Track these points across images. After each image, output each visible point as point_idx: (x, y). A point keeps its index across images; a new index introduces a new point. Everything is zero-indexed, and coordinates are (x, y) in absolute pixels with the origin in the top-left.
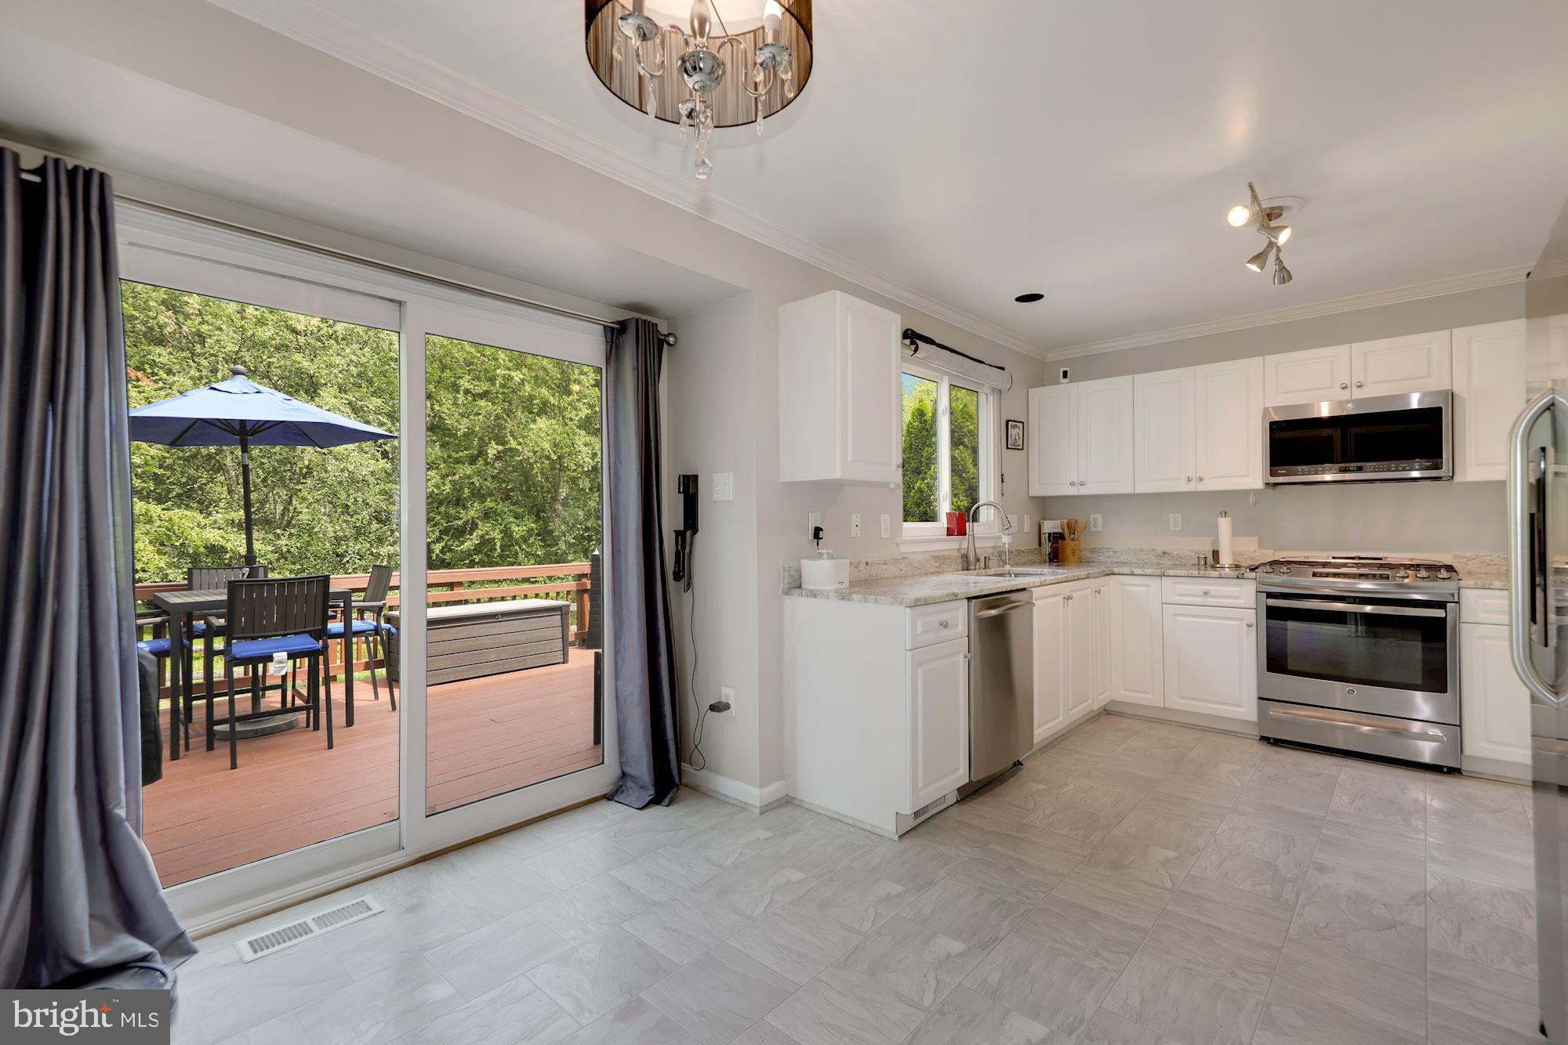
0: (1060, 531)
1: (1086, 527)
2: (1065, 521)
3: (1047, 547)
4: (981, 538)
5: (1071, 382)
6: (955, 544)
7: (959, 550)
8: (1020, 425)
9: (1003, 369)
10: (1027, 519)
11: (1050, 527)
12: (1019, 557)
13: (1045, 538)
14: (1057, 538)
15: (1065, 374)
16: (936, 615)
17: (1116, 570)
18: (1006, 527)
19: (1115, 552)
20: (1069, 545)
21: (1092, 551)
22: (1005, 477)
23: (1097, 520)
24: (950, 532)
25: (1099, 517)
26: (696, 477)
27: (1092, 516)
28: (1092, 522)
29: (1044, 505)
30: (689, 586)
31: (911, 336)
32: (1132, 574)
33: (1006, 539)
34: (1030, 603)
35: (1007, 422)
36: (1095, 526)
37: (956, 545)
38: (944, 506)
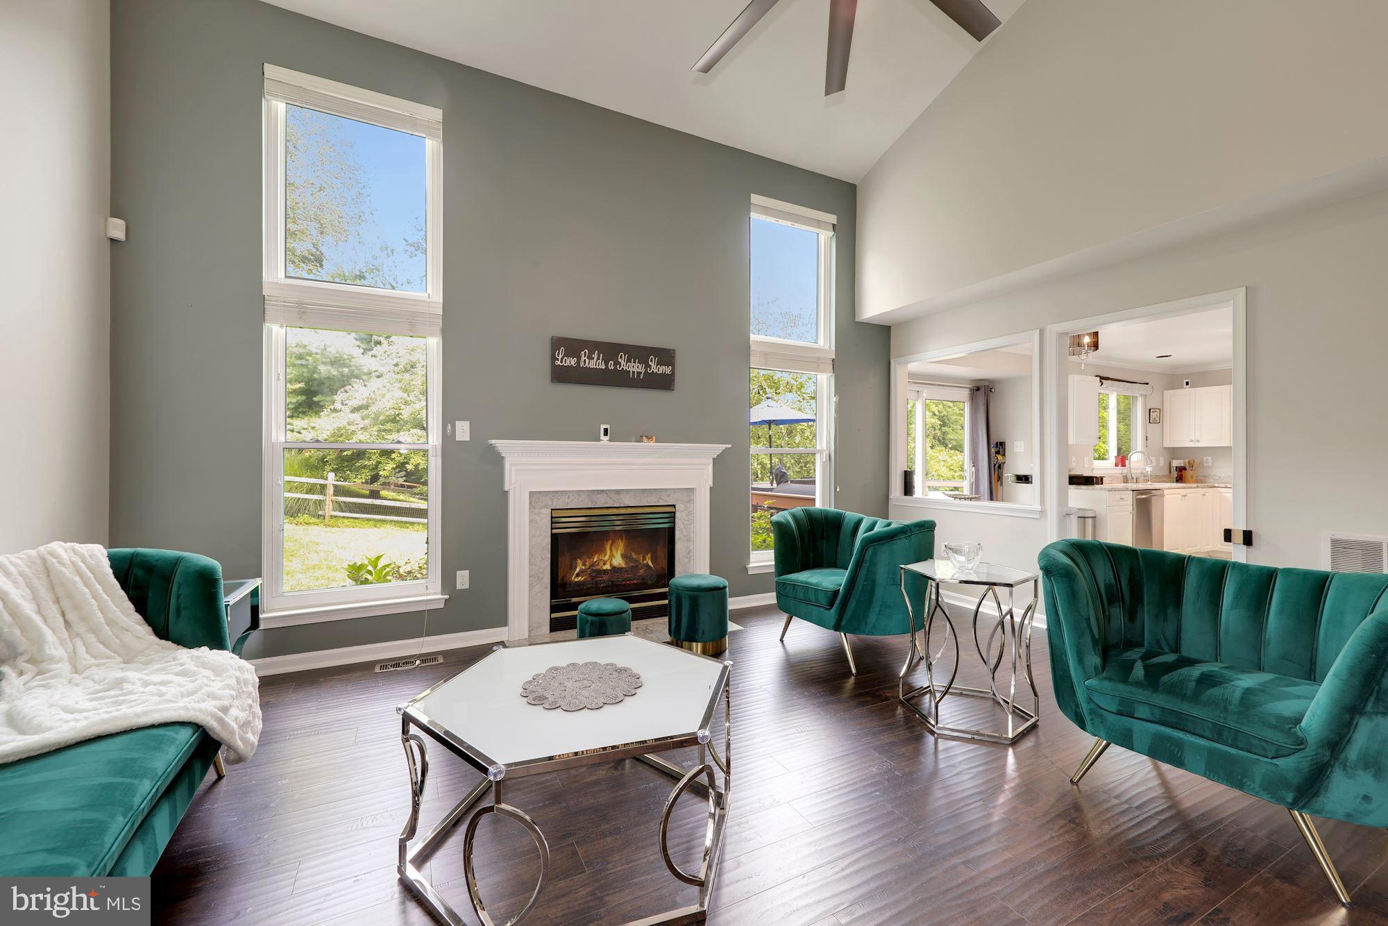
0: (1183, 465)
1: (1201, 463)
2: (1187, 460)
3: (1175, 474)
4: (1134, 468)
5: (1191, 387)
6: (1120, 469)
7: (1121, 474)
8: (1158, 411)
9: (1147, 384)
10: (1162, 459)
11: (1176, 463)
12: (1157, 479)
13: (1173, 470)
14: (1181, 470)
15: (1187, 383)
16: (1118, 495)
17: (1216, 485)
18: (1148, 461)
19: (1220, 477)
20: (1188, 473)
21: (1205, 476)
22: (1148, 438)
23: (1208, 459)
24: (1116, 465)
25: (1210, 458)
26: (1005, 443)
27: (1205, 458)
28: (1205, 461)
29: (1174, 452)
30: (1002, 485)
31: (1102, 378)
32: (1226, 487)
33: (1149, 469)
34: (1163, 496)
35: (1150, 410)
36: (1207, 463)
37: (1120, 471)
38: (1113, 453)
